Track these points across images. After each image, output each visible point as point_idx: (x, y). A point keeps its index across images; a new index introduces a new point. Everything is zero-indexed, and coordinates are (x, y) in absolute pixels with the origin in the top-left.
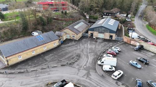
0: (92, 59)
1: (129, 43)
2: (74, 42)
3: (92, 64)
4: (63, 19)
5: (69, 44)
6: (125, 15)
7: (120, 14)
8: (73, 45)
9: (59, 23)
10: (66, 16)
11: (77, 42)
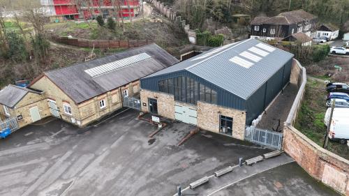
6: (333, 35)
7: (313, 30)
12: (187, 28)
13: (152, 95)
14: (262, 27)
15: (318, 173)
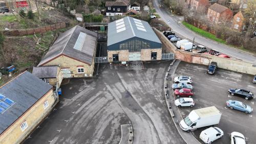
0: (160, 119)
1: (188, 61)
2: (88, 83)
3: (170, 133)
4: (30, 29)
5: (78, 92)
6: (139, 8)
7: (131, 7)
8: (92, 93)
9: (23, 43)
10: (34, 23)
11: (94, 83)
12: (73, 12)
13: (115, 52)
14: (112, 7)
15: (191, 60)
